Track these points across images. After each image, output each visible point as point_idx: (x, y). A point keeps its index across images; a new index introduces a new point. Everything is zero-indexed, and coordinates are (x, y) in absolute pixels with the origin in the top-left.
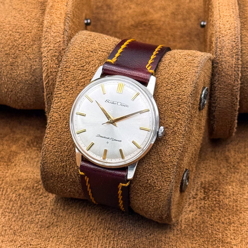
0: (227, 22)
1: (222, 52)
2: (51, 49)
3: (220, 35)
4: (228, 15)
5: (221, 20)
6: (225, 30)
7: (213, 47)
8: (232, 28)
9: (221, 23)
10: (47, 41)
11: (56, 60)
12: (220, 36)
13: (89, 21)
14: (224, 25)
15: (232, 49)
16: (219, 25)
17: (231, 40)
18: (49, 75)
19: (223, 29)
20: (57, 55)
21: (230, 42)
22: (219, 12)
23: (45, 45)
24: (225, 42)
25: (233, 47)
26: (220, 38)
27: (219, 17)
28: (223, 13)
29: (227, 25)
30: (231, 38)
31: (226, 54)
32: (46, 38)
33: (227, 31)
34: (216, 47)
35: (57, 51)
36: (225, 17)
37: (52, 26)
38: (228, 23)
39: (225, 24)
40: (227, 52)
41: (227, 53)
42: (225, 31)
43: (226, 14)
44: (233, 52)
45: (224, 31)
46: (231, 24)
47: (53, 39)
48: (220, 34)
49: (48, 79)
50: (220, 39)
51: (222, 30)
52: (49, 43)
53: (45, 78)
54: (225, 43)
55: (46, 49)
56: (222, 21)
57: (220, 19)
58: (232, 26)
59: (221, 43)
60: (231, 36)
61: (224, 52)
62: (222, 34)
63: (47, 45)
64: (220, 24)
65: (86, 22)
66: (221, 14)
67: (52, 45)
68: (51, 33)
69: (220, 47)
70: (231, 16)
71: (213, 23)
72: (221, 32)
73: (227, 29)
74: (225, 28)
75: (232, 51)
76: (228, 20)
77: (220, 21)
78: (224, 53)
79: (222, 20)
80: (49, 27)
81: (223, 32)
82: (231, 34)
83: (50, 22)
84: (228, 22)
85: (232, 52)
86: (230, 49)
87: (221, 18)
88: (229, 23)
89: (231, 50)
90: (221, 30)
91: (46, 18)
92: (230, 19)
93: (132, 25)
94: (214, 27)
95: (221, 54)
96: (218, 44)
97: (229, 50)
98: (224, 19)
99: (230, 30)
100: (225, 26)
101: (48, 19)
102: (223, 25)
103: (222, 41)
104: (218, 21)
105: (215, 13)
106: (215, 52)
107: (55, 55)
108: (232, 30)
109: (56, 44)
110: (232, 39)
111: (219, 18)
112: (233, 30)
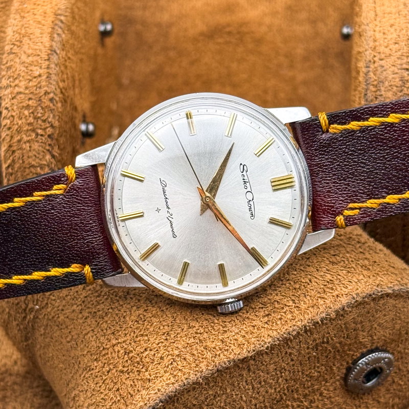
0: (392, 26)
1: (378, 93)
2: (20, 93)
3: (375, 56)
4: (394, 10)
5: (377, 23)
6: (386, 44)
7: (360, 82)
8: (402, 39)
9: (377, 29)
10: (12, 75)
11: (30, 116)
12: (375, 59)
13: (109, 27)
14: (384, 33)
15: (401, 86)
16: (372, 33)
17: (399, 67)
18: (15, 148)
19: (382, 42)
20: (33, 106)
21: (396, 71)
22: (373, 5)
23: (8, 82)
24: (385, 70)
25: (404, 83)
26: (374, 62)
27: (373, 15)
28: (382, 8)
29: (392, 34)
30: (399, 62)
31: (389, 98)
32: (11, 68)
33: (391, 47)
34: (365, 82)
35: (33, 97)
36: (386, 15)
37: (24, 41)
38: (392, 30)
39: (386, 32)
40: (391, 93)
41: (390, 96)
42: (386, 47)
43: (388, 10)
44: (404, 92)
45: (383, 47)
46: (400, 31)
47: (24, 69)
48: (375, 54)
49: (11, 158)
50: (376, 65)
51: (380, 45)
52: (16, 78)
53: (5, 155)
54: (387, 73)
55: (9, 91)
56: (379, 25)
57: (375, 20)
58: (401, 36)
59: (378, 73)
60: (398, 58)
61: (383, 93)
62: (379, 53)
63: (12, 84)
64: (375, 31)
65: (102, 28)
66: (378, 9)
67: (23, 84)
68: (22, 57)
69: (375, 83)
70: (400, 13)
71: (360, 30)
72: (377, 48)
73: (390, 42)
74: (386, 40)
75: (401, 91)
76: (392, 22)
77: (376, 25)
78: (384, 96)
79: (380, 22)
80: (18, 43)
81: (382, 49)
82: (400, 53)
83: (19, 31)
84: (394, 27)
85: (401, 94)
86: (397, 87)
87: (378, 19)
88: (396, 30)
89: (398, 89)
90: (377, 43)
91: (11, 23)
92: (398, 20)
93: (202, 34)
94: (363, 38)
95: (376, 98)
96: (371, 74)
97: (395, 88)
98: (384, 20)
99: (397, 45)
100: (386, 36)
101: (17, 26)
102: (382, 34)
103: (379, 68)
104: (370, 25)
105: (364, 7)
106: (363, 95)
107: (28, 105)
108: (401, 43)
109: (30, 80)
110: (402, 65)
111: (373, 20)
112: (404, 44)
